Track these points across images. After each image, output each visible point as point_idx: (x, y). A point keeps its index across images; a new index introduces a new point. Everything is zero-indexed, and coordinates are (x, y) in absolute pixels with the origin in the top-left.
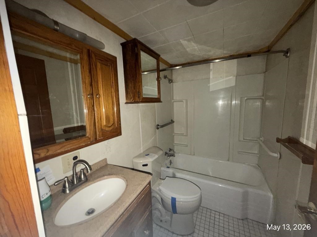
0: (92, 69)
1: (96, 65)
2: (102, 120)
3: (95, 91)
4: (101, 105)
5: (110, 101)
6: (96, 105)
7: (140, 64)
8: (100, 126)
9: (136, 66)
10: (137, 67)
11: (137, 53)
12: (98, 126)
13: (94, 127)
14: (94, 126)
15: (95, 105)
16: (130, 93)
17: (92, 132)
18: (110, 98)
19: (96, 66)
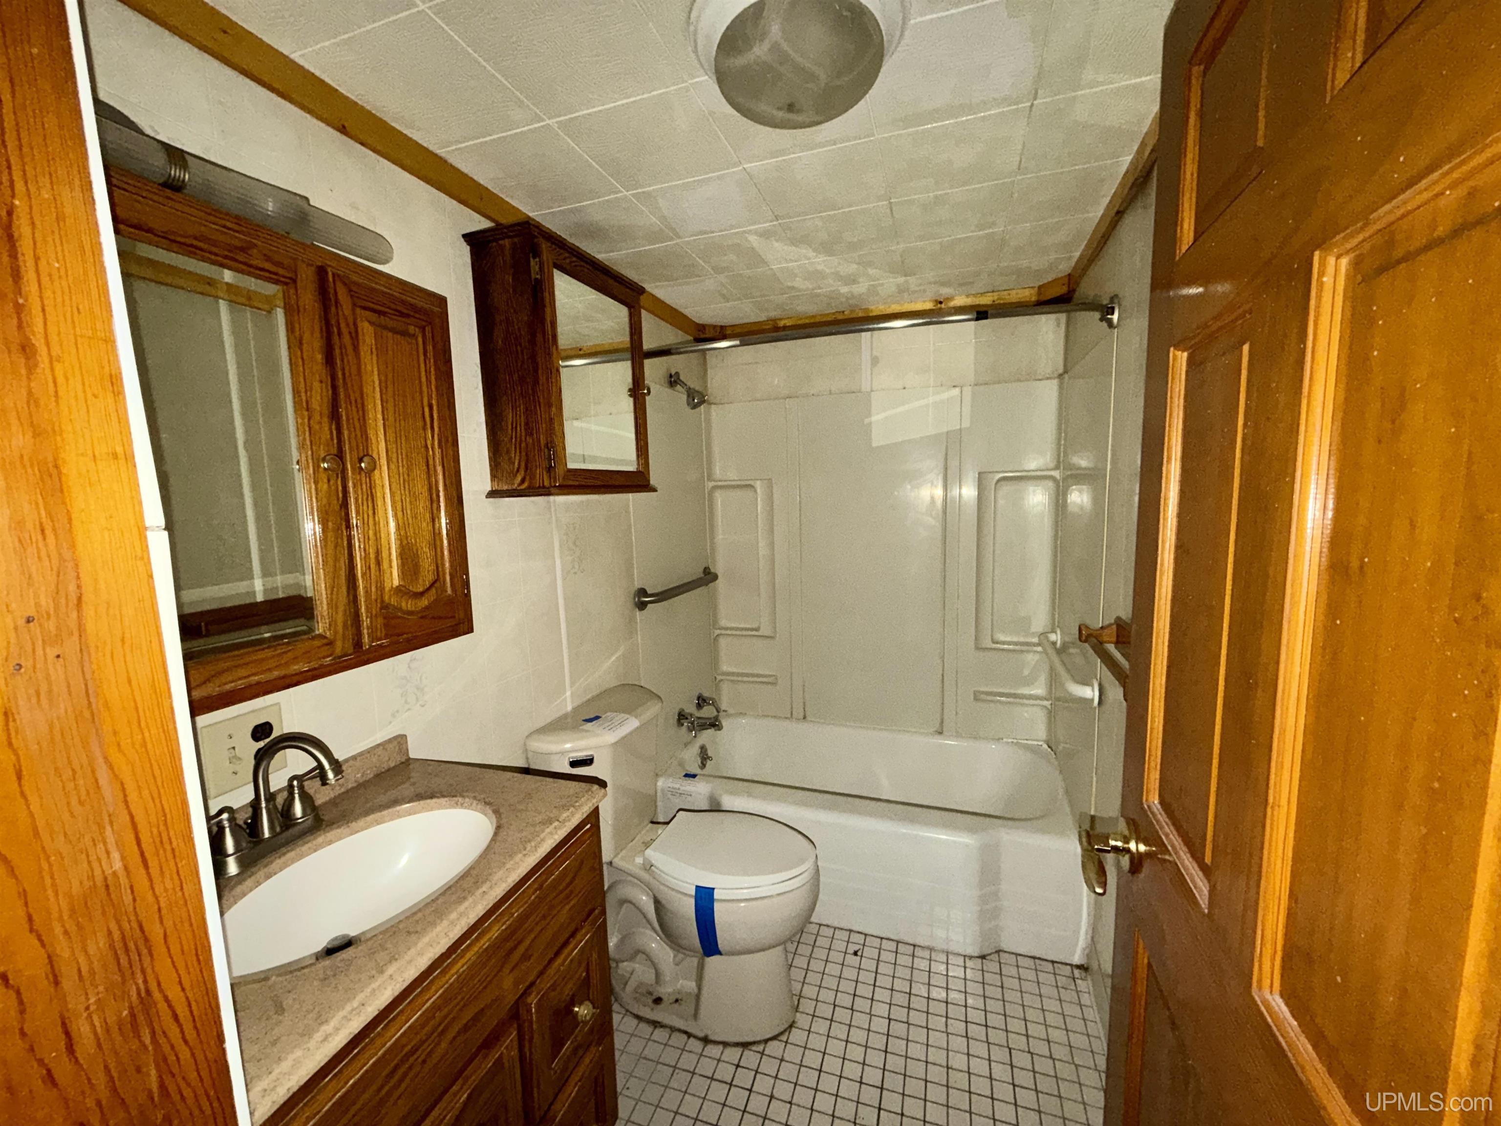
0: (337, 351)
1: (357, 332)
2: (385, 565)
3: (354, 444)
4: (380, 503)
5: (421, 488)
6: (356, 499)
7: (554, 324)
8: (373, 589)
9: (533, 335)
10: (539, 337)
11: (536, 279)
12: (367, 592)
13: (348, 592)
14: (348, 588)
15: (352, 501)
16: (508, 452)
17: (340, 614)
18: (419, 473)
19: (355, 337)
